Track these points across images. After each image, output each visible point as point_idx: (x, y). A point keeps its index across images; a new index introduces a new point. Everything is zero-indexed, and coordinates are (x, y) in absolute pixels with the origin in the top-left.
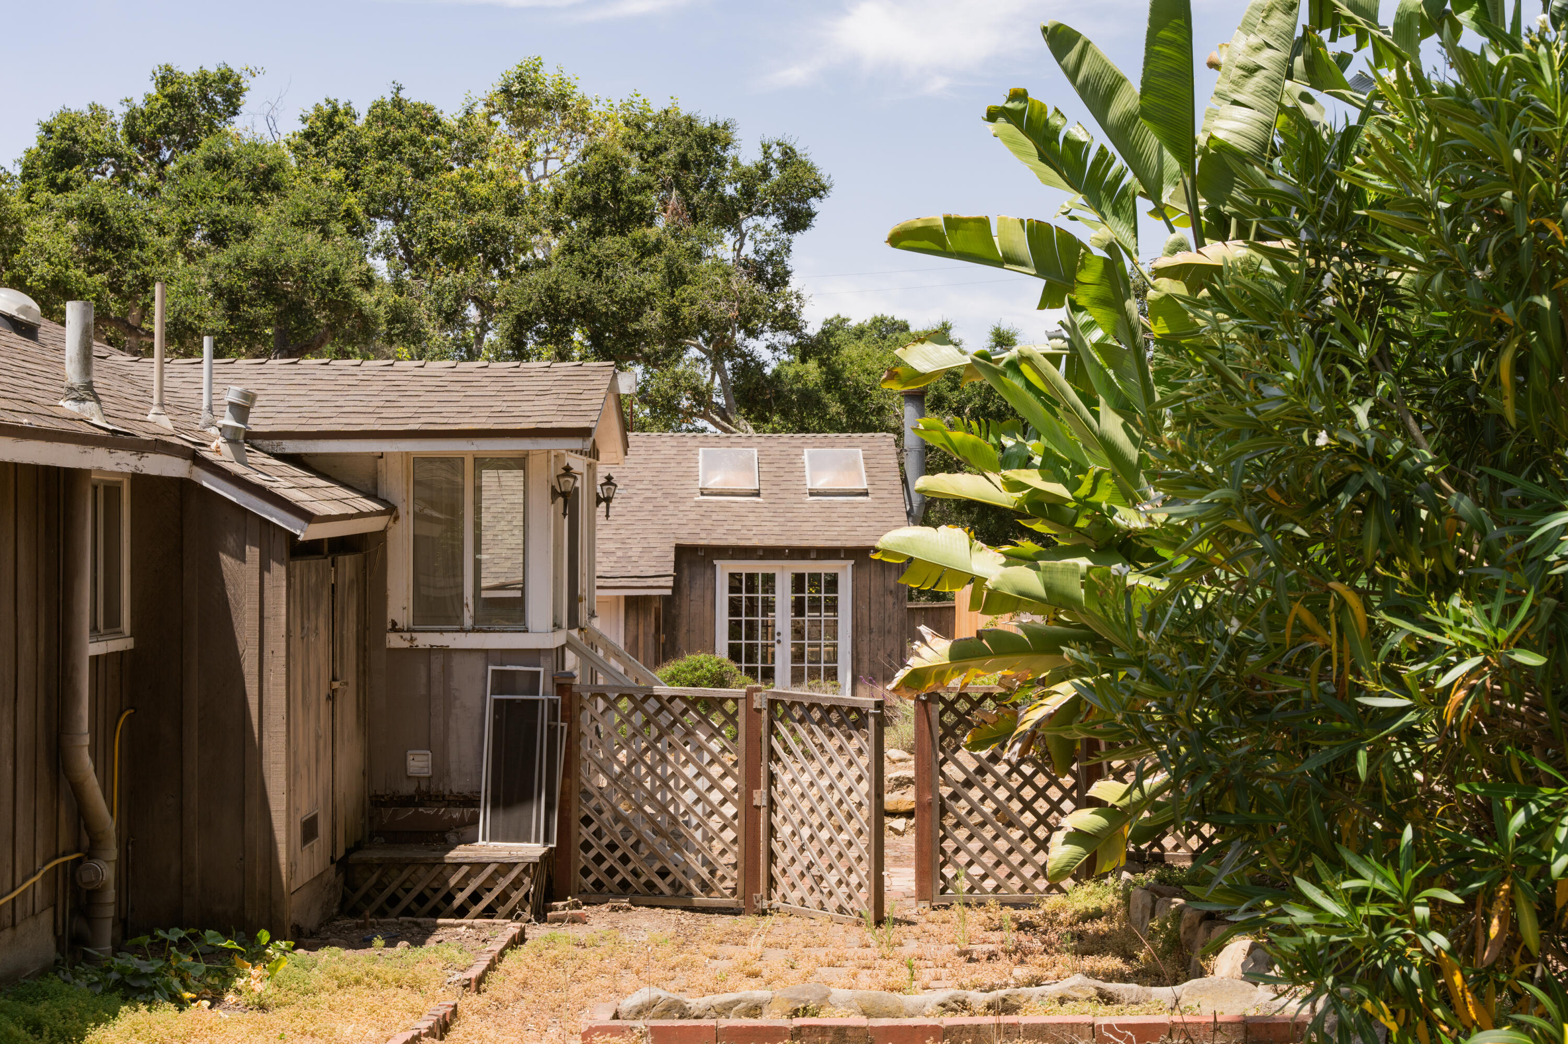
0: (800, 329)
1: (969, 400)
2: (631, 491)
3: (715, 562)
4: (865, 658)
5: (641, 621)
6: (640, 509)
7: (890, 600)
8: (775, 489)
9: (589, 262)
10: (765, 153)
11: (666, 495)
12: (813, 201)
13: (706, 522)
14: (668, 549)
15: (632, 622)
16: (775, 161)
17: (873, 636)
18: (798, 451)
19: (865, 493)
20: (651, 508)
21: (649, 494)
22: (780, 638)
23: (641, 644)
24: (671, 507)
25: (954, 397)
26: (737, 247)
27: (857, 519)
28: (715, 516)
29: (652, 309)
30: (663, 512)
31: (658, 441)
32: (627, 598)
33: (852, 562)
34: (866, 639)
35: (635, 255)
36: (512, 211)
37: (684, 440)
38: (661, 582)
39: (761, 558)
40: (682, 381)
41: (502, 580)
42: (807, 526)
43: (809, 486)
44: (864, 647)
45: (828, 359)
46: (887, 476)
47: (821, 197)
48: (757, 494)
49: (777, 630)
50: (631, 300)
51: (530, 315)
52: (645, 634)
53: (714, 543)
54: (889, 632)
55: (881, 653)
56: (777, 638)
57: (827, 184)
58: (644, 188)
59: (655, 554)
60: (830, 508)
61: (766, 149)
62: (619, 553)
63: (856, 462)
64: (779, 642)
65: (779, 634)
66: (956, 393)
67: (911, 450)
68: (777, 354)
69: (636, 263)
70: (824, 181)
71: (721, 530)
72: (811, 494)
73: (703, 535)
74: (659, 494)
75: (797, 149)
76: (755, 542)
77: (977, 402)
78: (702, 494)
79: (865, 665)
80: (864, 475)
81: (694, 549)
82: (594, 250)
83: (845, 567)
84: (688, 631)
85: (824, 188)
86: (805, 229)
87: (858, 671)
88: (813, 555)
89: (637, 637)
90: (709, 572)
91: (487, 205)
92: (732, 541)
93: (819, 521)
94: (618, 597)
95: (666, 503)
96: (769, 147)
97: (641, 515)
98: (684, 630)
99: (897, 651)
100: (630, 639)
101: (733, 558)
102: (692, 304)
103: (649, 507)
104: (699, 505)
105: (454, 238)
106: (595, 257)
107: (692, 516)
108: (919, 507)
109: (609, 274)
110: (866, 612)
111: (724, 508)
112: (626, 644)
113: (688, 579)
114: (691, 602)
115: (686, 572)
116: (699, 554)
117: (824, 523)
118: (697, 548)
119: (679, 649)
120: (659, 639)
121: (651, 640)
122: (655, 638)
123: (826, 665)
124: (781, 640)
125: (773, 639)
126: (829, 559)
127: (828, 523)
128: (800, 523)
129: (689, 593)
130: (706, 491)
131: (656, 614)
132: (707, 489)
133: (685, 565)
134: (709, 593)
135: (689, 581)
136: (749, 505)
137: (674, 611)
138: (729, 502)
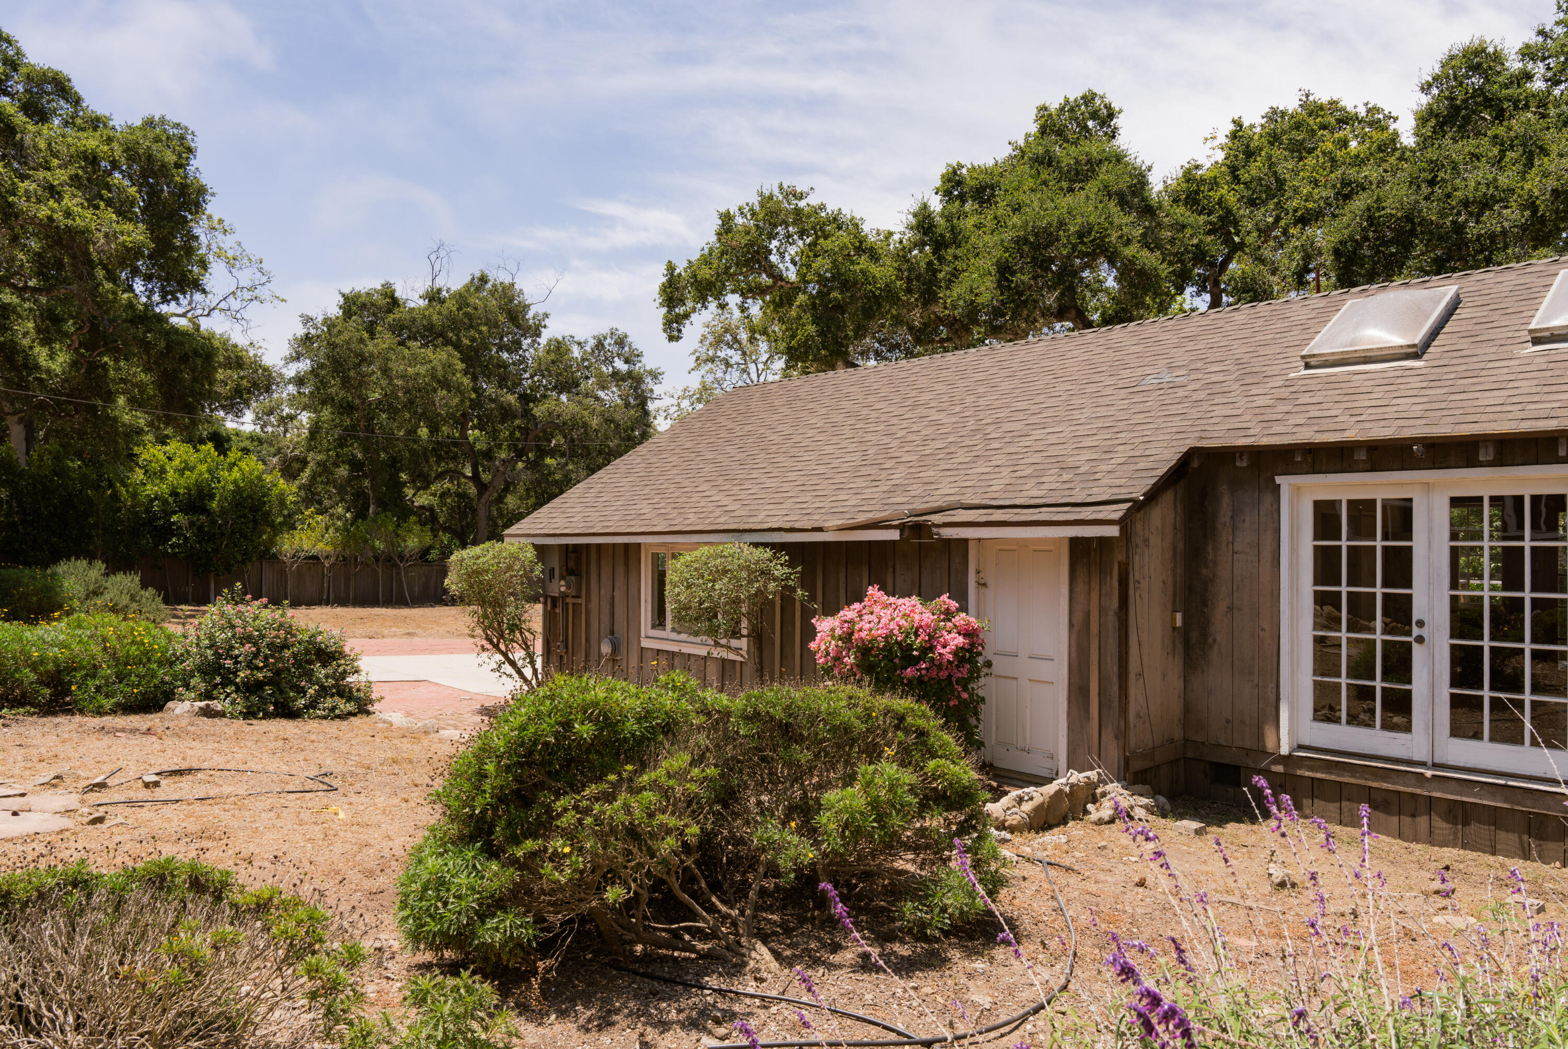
2: (1193, 377)
3: (1279, 480)
5: (1095, 585)
11: (1245, 376)
13: (1280, 409)
14: (1169, 457)
15: (1080, 587)
21: (1216, 379)
22: (1424, 632)
23: (1094, 628)
24: (1237, 392)
28: (1304, 399)
30: (1216, 401)
32: (1075, 542)
38: (1104, 513)
42: (1491, 398)
43: (1535, 325)
48: (1418, 353)
49: (1416, 616)
52: (1101, 609)
53: (1265, 441)
56: (1416, 631)
59: (1141, 466)
62: (1085, 468)
64: (1420, 640)
65: (1421, 624)
72: (1536, 341)
73: (1255, 430)
74: (1234, 376)
76: (1351, 434)
78: (1308, 366)
81: (1228, 454)
84: (1231, 608)
88: (1485, 455)
89: (1088, 615)
90: (1268, 498)
93: (1527, 387)
94: (1060, 540)
95: (1235, 387)
98: (1221, 607)
100: (1079, 617)
101: (1314, 470)
104: (1290, 383)
107: (1262, 401)
111: (1330, 382)
112: (1071, 625)
113: (1230, 514)
114: (1236, 556)
115: (1226, 501)
116: (1238, 464)
117: (1539, 389)
118: (1234, 454)
119: (1215, 641)
120: (1127, 620)
121: (1112, 621)
122: (1119, 618)
123: (1535, 698)
124: (1425, 636)
125: (1409, 634)
126: (1537, 464)
127: (1547, 389)
128: (1478, 395)
129: (1230, 539)
130: (1313, 361)
131: (1120, 574)
132: (1314, 355)
133: (1225, 487)
134: (1267, 539)
135: (1232, 517)
136: (1386, 375)
137: (1204, 571)
138: (1349, 373)
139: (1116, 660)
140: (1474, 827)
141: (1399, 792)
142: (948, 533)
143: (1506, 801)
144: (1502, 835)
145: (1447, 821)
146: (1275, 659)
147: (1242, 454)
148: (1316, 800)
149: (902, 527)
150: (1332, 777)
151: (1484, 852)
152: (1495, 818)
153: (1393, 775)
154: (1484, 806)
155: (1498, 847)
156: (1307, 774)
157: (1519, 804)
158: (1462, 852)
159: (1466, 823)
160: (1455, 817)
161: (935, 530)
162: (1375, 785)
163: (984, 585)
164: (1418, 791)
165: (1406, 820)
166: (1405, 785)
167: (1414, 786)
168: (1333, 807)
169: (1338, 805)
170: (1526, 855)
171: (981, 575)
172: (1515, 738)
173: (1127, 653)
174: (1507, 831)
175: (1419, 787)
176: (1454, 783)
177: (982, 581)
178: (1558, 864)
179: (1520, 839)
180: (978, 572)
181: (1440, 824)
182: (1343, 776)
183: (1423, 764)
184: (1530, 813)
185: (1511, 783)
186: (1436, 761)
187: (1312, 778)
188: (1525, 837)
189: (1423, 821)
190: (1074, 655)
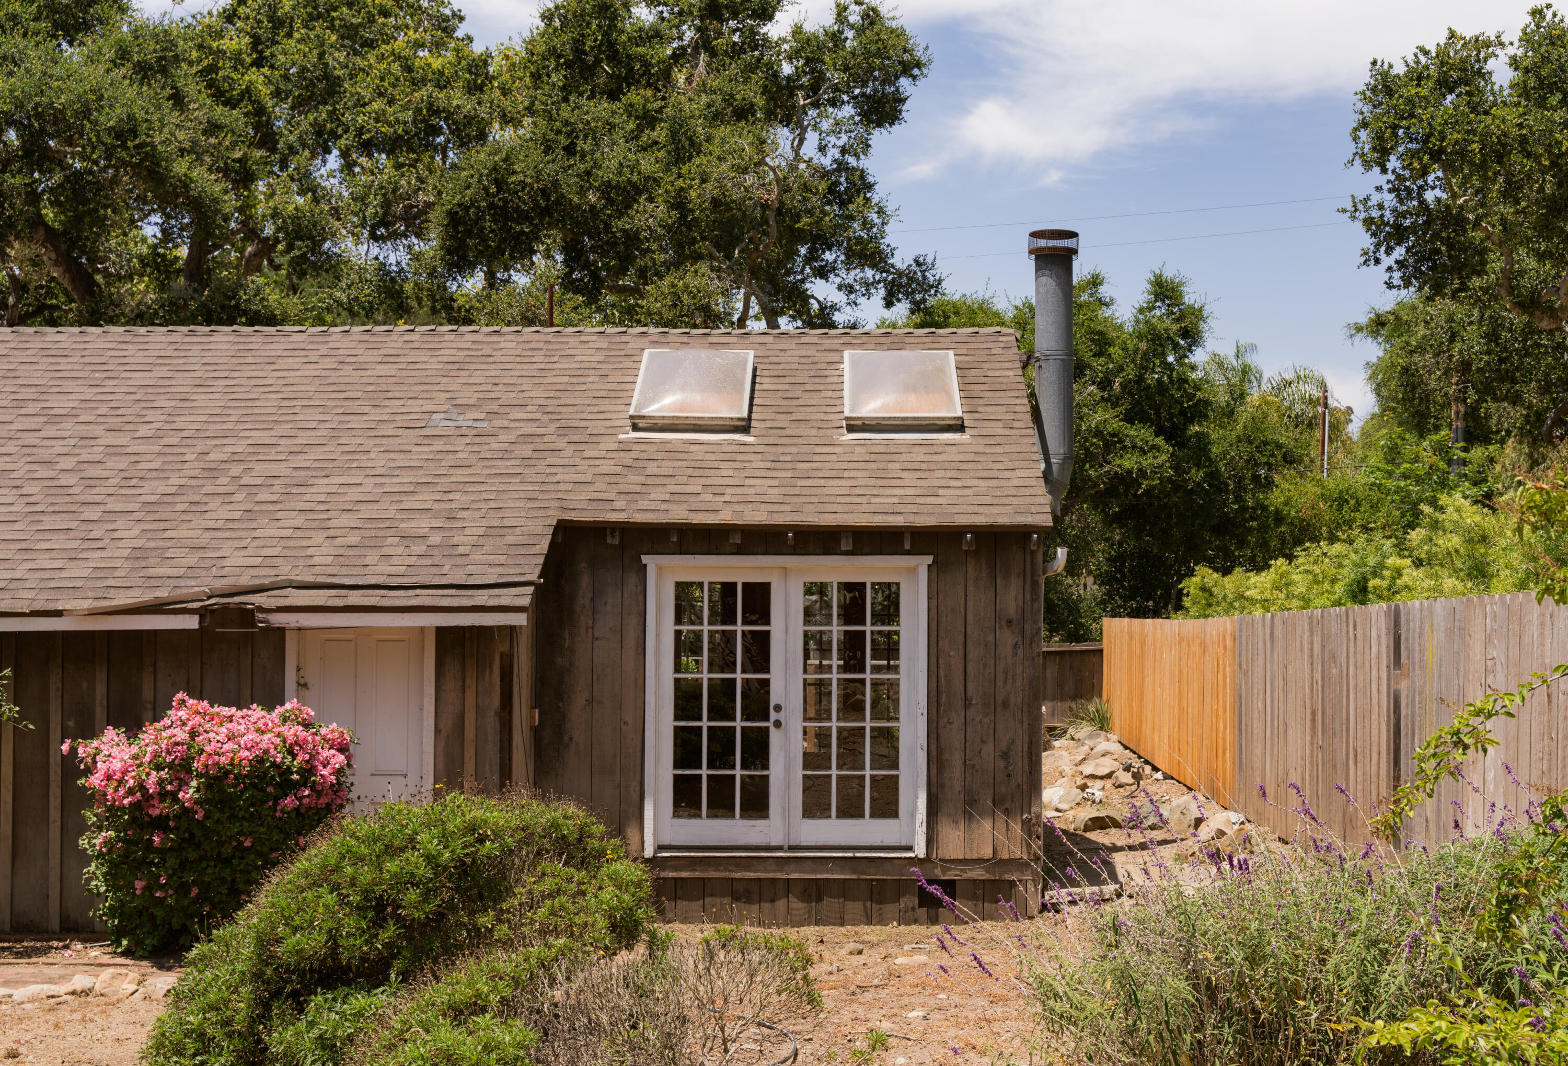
0: (883, 260)
1: (1121, 369)
2: (497, 423)
3: (645, 559)
4: (956, 760)
5: (471, 682)
6: (505, 455)
7: (1008, 638)
8: (781, 421)
9: (559, 132)
10: (839, 15)
11: (564, 430)
12: (904, 82)
13: (632, 478)
14: (539, 530)
15: (451, 684)
16: (852, 27)
17: (971, 713)
18: (833, 357)
19: (958, 426)
20: (528, 453)
21: (530, 429)
22: (781, 716)
23: (470, 733)
24: (569, 452)
25: (1099, 364)
26: (796, 143)
27: (941, 474)
28: (652, 468)
29: (651, 200)
30: (550, 461)
31: (574, 341)
32: (441, 632)
33: (929, 559)
34: (958, 721)
35: (631, 126)
36: (474, 88)
37: (624, 338)
38: (506, 597)
39: (740, 550)
40: (685, 297)
41: (163, 594)
42: (836, 487)
43: (847, 413)
44: (954, 736)
45: (924, 300)
46: (1002, 398)
47: (914, 78)
48: (744, 427)
49: (774, 700)
50: (618, 186)
51: (467, 209)
52: (480, 711)
53: (640, 518)
54: (1005, 704)
55: (989, 748)
56: (773, 716)
57: (924, 59)
58: (650, 38)
59: (510, 539)
60: (889, 453)
61: (841, 12)
62: (435, 539)
63: (941, 371)
64: (778, 724)
65: (778, 708)
66: (1102, 360)
67: (1047, 357)
68: (853, 296)
69: (634, 136)
70: (919, 53)
71: (658, 494)
72: (851, 429)
73: (620, 504)
74: (552, 428)
75: (883, 10)
76: (726, 517)
77: (1131, 372)
78: (635, 428)
79: (956, 774)
80: (956, 394)
81: (599, 530)
82: (565, 114)
83: (914, 570)
84: (590, 702)
85: (918, 65)
86: (892, 124)
87: (941, 786)
88: (846, 545)
89: (461, 717)
90: (632, 579)
91: (442, 82)
92: (679, 514)
93: (862, 478)
94: (422, 629)
95: (561, 443)
96: (846, 9)
97: (503, 466)
98: (579, 700)
99: (1021, 744)
100: (448, 721)
101: (681, 550)
102: (704, 181)
103: (527, 451)
104: (625, 447)
105: (390, 124)
106: (567, 123)
107: (606, 467)
108: (1062, 465)
109: (587, 148)
110: (957, 663)
111: (672, 451)
112: (437, 731)
113: (590, 595)
114: (596, 642)
115: (585, 581)
116: (609, 541)
117: (873, 482)
118: (605, 529)
119: (571, 739)
120: (510, 721)
121: (492, 723)
122: (501, 719)
123: (874, 773)
124: (782, 720)
125: (766, 718)
126: (881, 554)
127: (880, 482)
128: (822, 482)
129: (590, 624)
130: (642, 423)
131: (502, 667)
132: (644, 417)
133: (584, 564)
134: (632, 623)
135: (592, 599)
136: (724, 449)
137: (559, 660)
138: (686, 442)
139: (497, 768)
140: (826, 901)
141: (760, 879)
142: (279, 619)
143: (853, 873)
144: (850, 905)
145: (803, 901)
146: (639, 754)
147: (613, 531)
148: (679, 902)
149: (203, 613)
150: (697, 874)
151: (834, 924)
152: (843, 890)
153: (755, 862)
154: (834, 880)
155: (846, 917)
156: (672, 874)
157: (864, 873)
158: (817, 928)
159: (819, 900)
160: (810, 896)
161: (260, 616)
162: (738, 875)
163: (305, 686)
164: (778, 875)
165: (766, 906)
166: (766, 871)
167: (775, 871)
168: (696, 905)
169: (701, 902)
170: (869, 921)
171: (302, 673)
172: (856, 813)
173: (510, 759)
174: (853, 900)
175: (781, 871)
176: (809, 862)
177: (302, 681)
178: (895, 923)
179: (864, 906)
180: (299, 670)
181: (797, 904)
182: (707, 871)
183: (779, 848)
184: (872, 880)
185: (857, 855)
186: (791, 843)
187: (675, 879)
188: (868, 904)
189: (781, 904)
190: (441, 766)
